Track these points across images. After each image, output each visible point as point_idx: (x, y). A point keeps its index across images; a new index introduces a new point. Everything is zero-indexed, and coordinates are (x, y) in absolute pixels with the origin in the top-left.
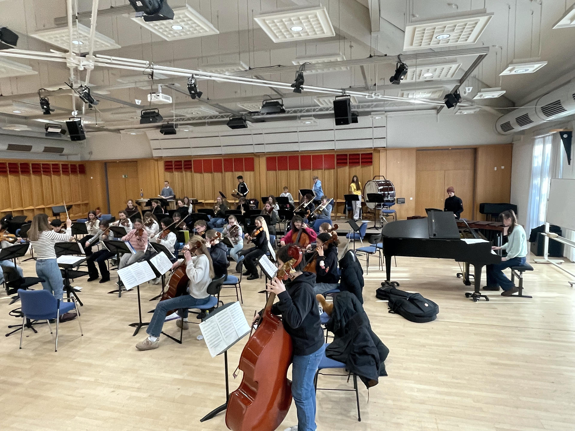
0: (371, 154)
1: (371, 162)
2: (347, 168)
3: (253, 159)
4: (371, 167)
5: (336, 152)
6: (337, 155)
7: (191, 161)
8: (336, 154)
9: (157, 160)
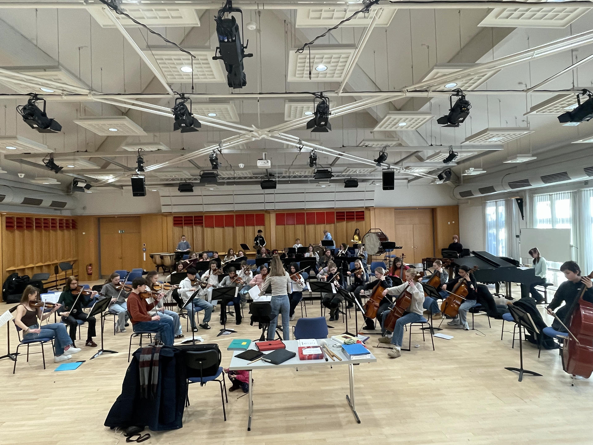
0: (363, 212)
1: (364, 218)
2: (344, 223)
3: (263, 215)
4: (364, 222)
5: (335, 210)
6: (337, 213)
7: (202, 217)
8: (335, 211)
9: (166, 216)
